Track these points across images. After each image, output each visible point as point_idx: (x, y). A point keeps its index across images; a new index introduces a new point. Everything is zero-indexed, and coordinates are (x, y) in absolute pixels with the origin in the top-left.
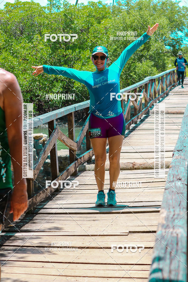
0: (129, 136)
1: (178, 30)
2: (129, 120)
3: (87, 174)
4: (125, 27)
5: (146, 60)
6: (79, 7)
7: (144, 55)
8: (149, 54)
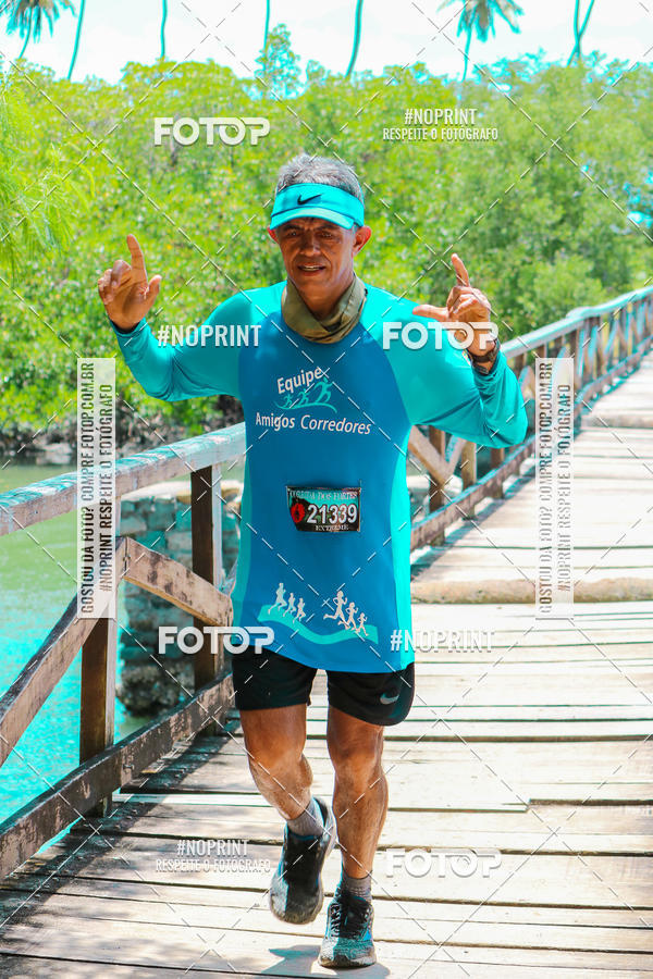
5: (566, 257)
6: (357, 83)
7: (563, 239)
8: (577, 236)
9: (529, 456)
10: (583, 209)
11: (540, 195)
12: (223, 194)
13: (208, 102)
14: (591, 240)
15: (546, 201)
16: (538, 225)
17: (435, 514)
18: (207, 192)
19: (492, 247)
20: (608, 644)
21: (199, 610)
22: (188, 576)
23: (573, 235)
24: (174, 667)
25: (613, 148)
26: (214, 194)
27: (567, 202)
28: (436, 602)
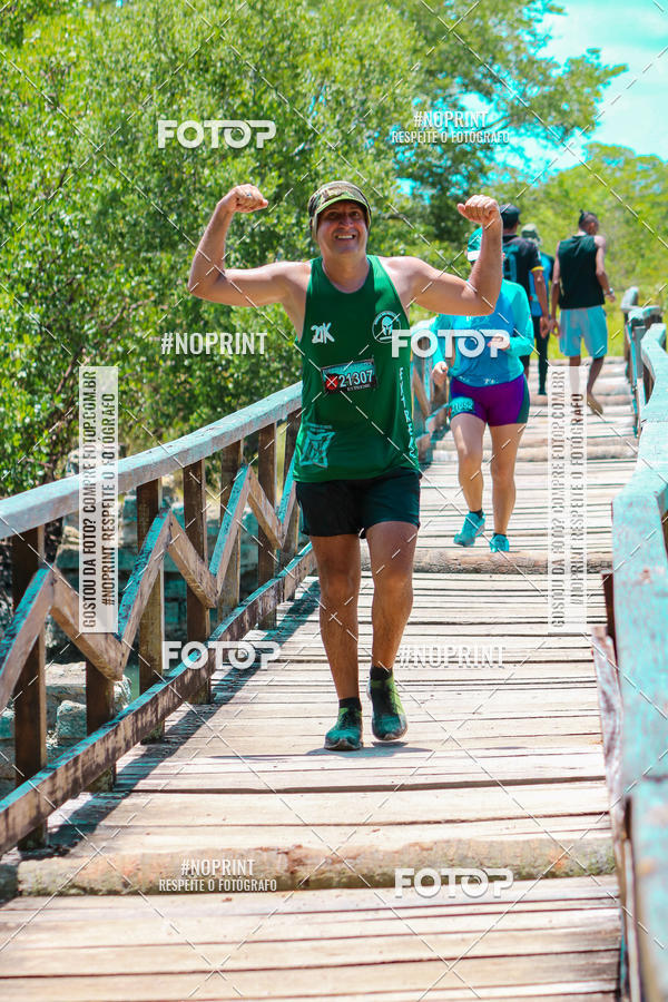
0: (238, 694)
1: (466, 87)
2: (236, 606)
3: (25, 918)
4: (165, 72)
17: (100, 734)
19: (151, 247)
25: (367, 62)
28: (112, 893)
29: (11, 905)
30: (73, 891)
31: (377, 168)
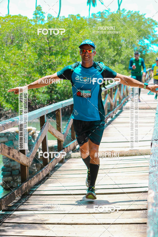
0: (106, 128)
1: (145, 38)
3: (72, 161)
5: (118, 64)
6: (61, 19)
7: (117, 60)
8: (120, 59)
9: (109, 118)
10: (122, 52)
11: (110, 48)
12: (26, 50)
13: (21, 26)
14: (124, 60)
15: (112, 50)
16: (110, 56)
18: (21, 50)
20: (131, 167)
21: (22, 162)
22: (18, 153)
23: (119, 58)
24: (16, 177)
25: (130, 35)
26: (23, 50)
27: (117, 50)
29: (70, 159)
30: (79, 157)
31: (131, 50)
